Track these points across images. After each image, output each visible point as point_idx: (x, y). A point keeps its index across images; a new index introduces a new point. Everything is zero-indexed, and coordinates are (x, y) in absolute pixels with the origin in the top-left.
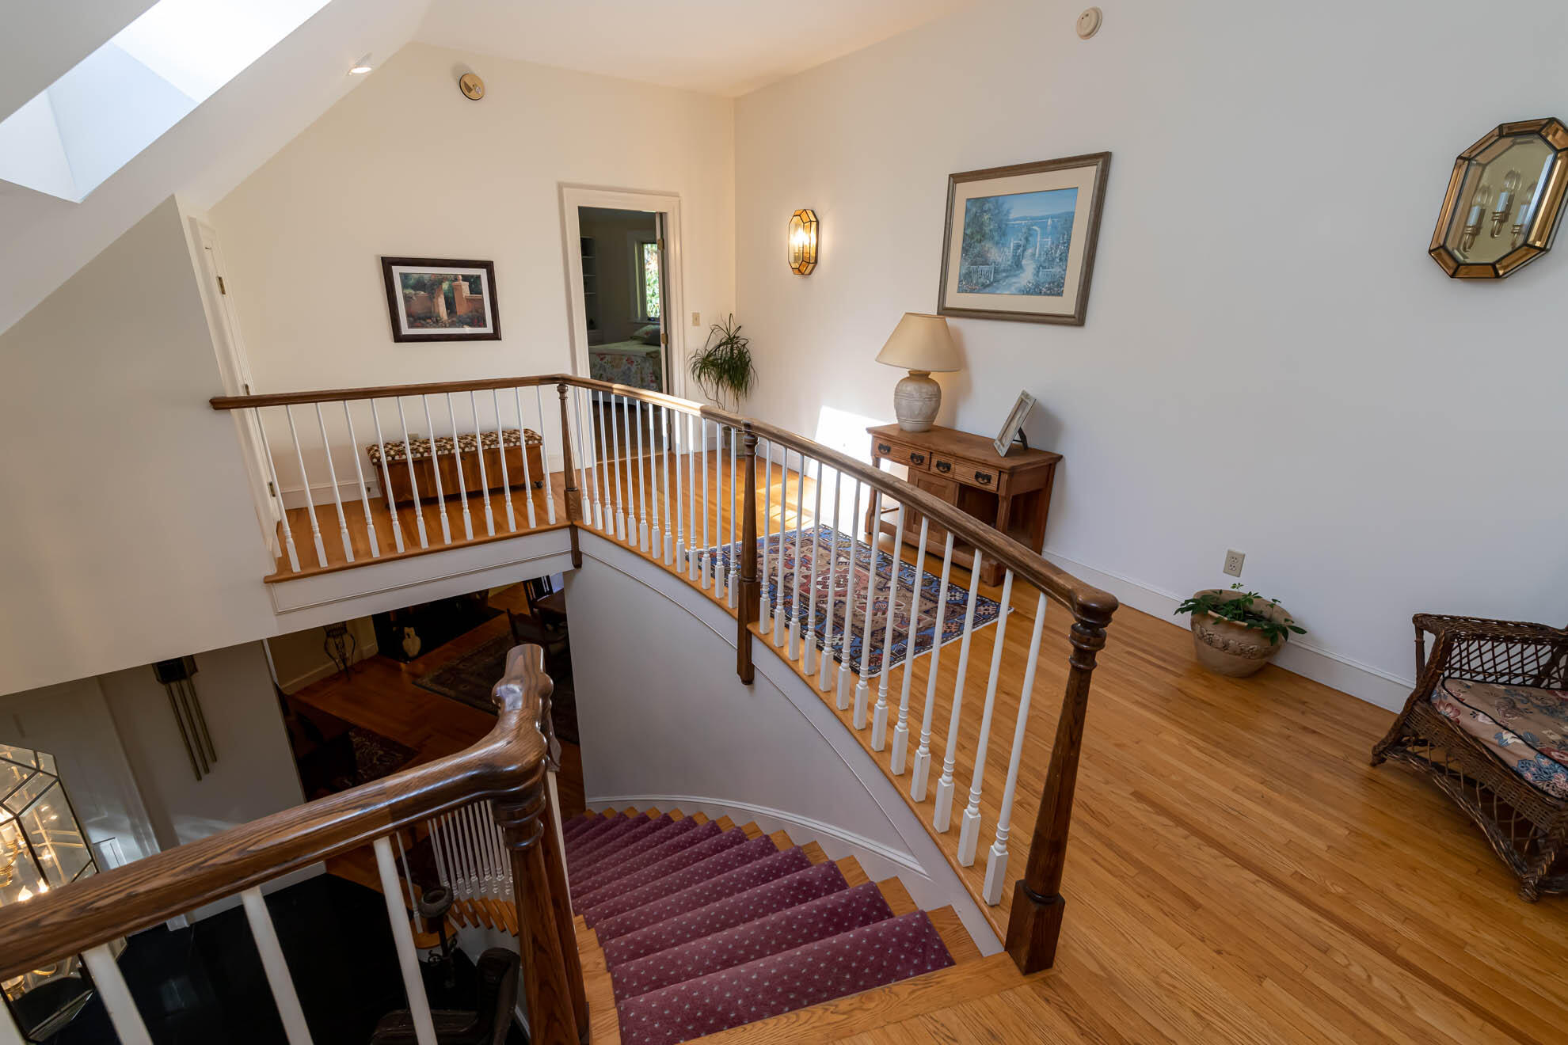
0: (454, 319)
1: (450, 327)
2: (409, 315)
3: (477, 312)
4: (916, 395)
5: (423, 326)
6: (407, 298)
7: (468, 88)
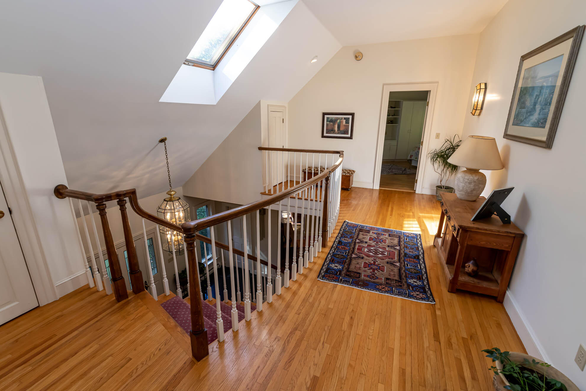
0: (339, 132)
1: (337, 134)
2: (327, 130)
3: (347, 129)
4: (461, 180)
5: (330, 133)
6: (327, 125)
7: (358, 57)
